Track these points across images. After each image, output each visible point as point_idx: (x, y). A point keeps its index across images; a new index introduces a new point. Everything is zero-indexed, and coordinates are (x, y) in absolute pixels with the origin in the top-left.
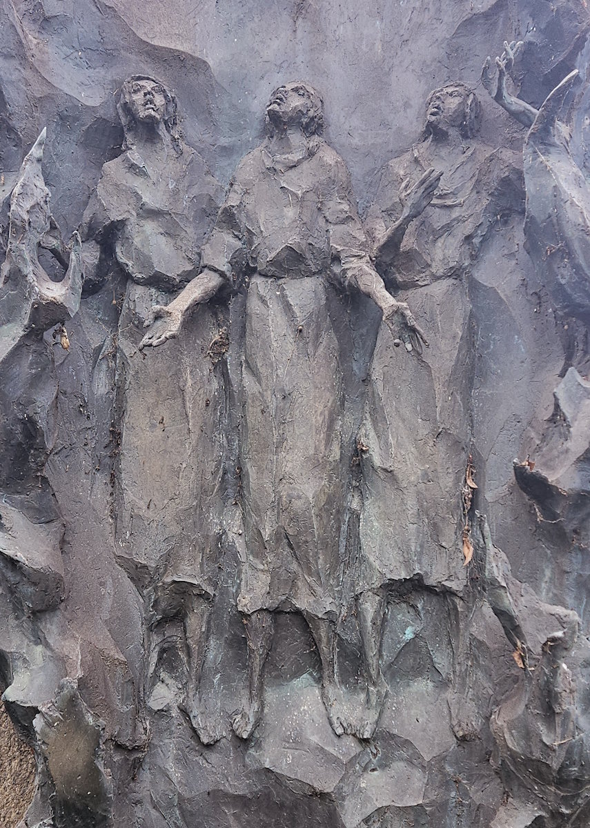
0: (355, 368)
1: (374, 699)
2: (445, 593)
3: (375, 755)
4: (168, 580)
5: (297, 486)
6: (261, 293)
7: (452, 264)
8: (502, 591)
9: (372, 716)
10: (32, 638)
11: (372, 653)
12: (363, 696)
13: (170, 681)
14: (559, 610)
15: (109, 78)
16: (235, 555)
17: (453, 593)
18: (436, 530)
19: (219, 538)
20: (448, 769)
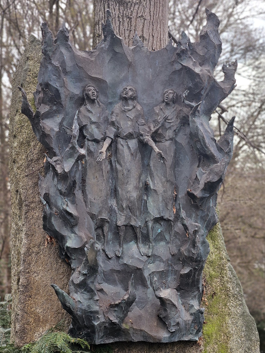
0: (145, 162)
1: (151, 247)
2: (168, 220)
3: (151, 260)
4: (100, 218)
5: (132, 194)
6: (122, 143)
7: (171, 137)
8: (184, 220)
9: (151, 251)
10: (71, 232)
11: (151, 235)
12: (147, 246)
13: (99, 243)
14: (197, 224)
15: (81, 85)
16: (115, 211)
17: (170, 220)
18: (166, 205)
19: (110, 207)
20: (169, 262)
